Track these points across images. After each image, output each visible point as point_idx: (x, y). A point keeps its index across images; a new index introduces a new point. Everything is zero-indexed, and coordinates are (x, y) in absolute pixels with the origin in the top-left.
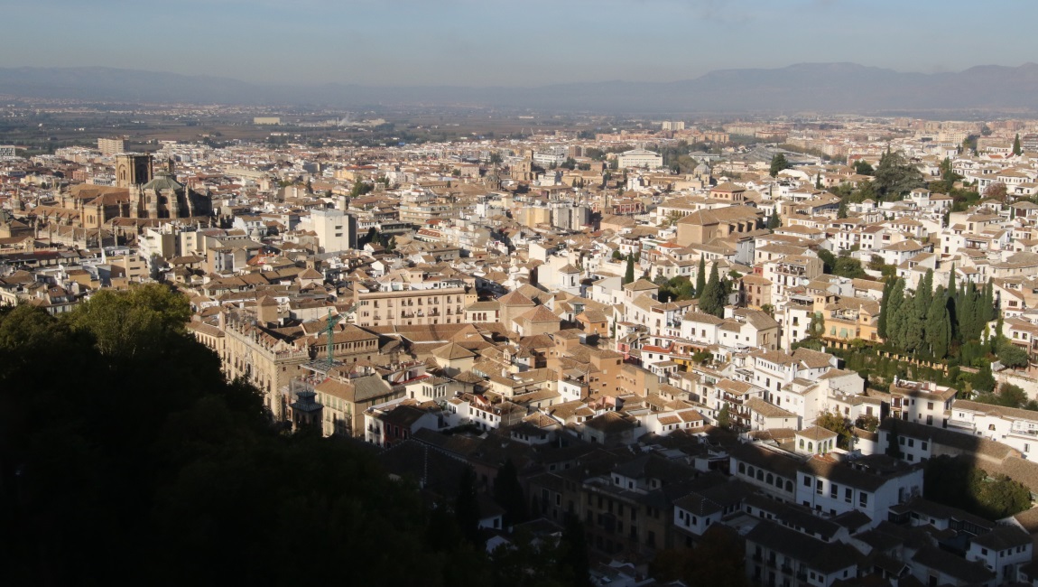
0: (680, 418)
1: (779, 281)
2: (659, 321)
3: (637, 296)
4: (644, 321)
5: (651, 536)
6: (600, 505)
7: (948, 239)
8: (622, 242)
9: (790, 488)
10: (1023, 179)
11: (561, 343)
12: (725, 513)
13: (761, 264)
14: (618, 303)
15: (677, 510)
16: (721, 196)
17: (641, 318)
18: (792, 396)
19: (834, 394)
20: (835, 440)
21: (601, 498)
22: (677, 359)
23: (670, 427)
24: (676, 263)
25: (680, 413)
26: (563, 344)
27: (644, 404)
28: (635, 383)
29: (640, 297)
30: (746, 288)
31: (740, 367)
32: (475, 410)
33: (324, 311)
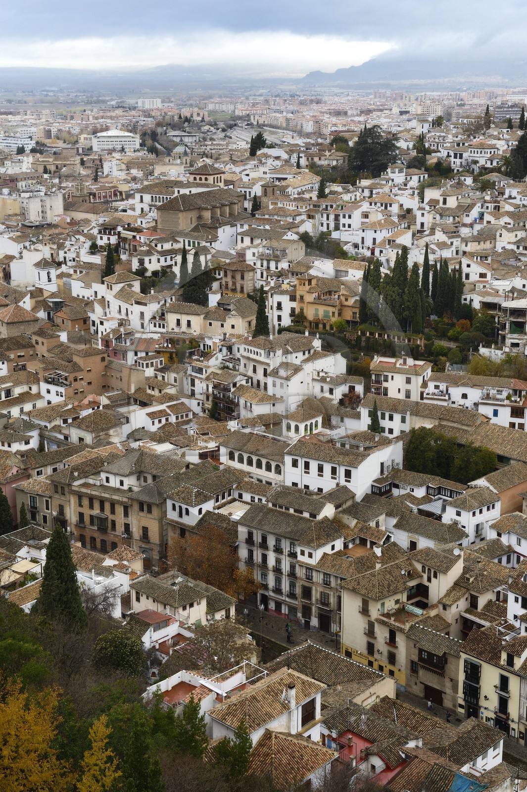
0: (168, 411)
1: (262, 266)
2: (142, 314)
3: (118, 289)
4: (127, 314)
5: (145, 530)
6: (91, 507)
7: (423, 215)
8: (100, 232)
9: (278, 471)
10: (493, 151)
11: (40, 343)
12: (217, 501)
13: (244, 249)
14: (99, 297)
15: (169, 503)
16: (201, 179)
17: (124, 312)
18: (278, 381)
19: (318, 375)
20: (320, 420)
21: (91, 499)
22: (163, 352)
23: (160, 421)
24: (158, 252)
25: (168, 407)
26: (43, 344)
27: (132, 400)
28: (121, 380)
29: (122, 290)
30: (229, 274)
31: (227, 356)
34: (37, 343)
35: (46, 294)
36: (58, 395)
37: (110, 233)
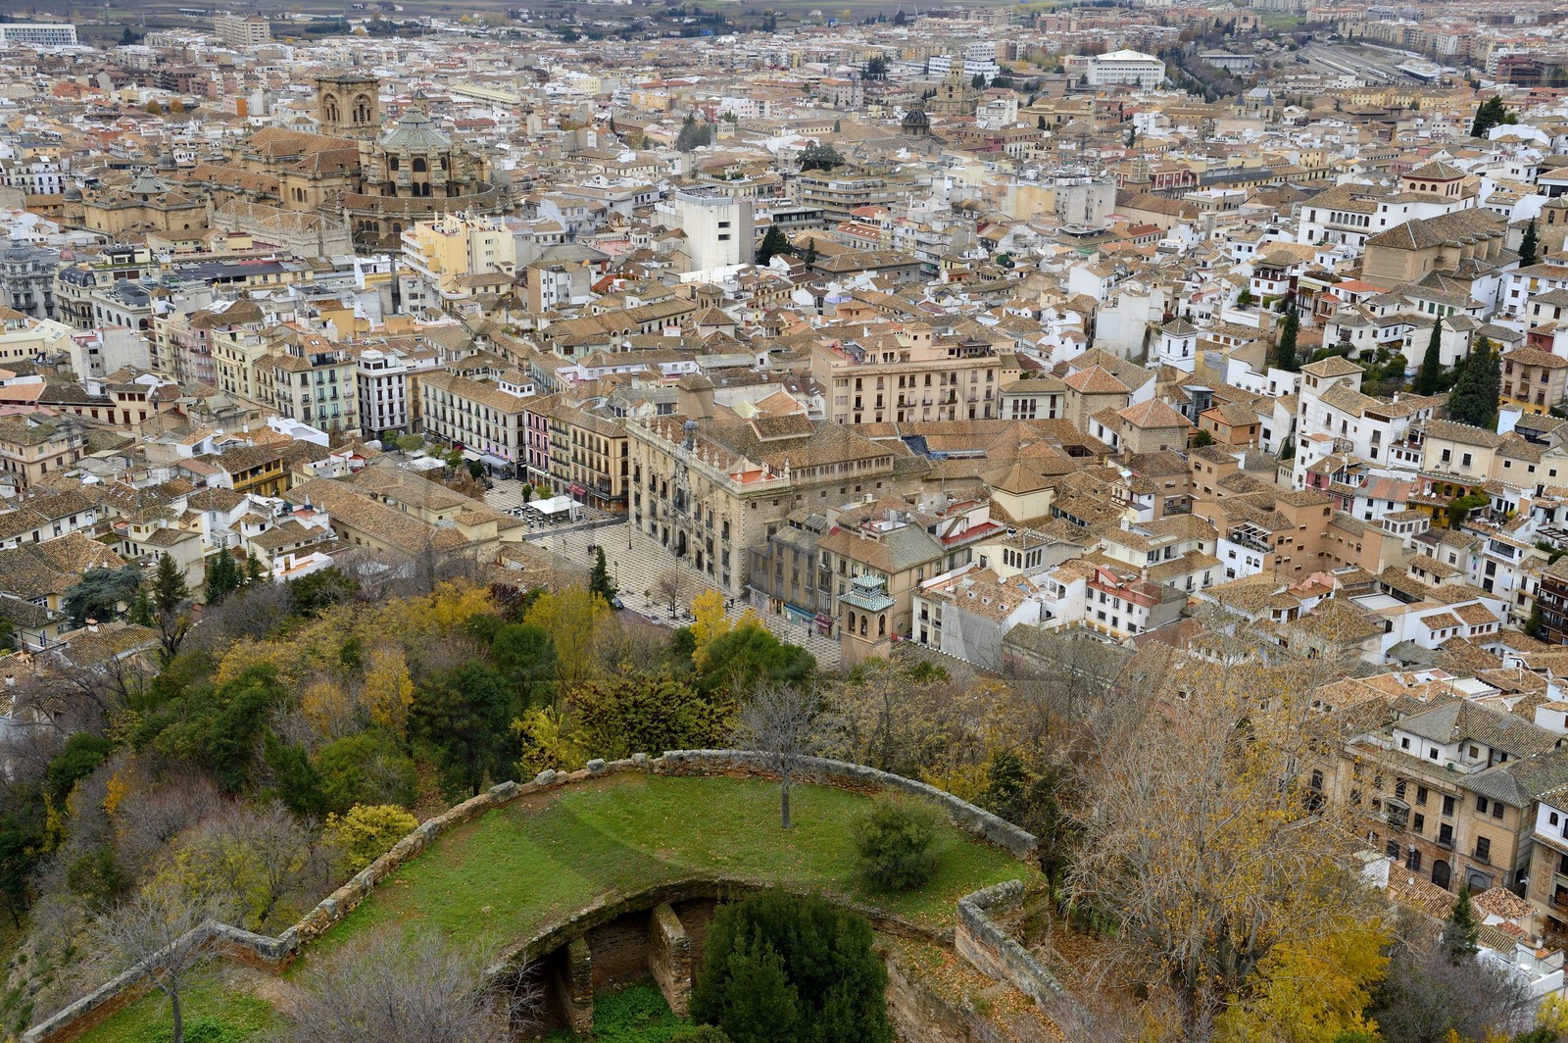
0: (1458, 617)
2: (1377, 435)
3: (1328, 386)
4: (1344, 431)
8: (1256, 274)
11: (1204, 469)
15: (1543, 810)
16: (1423, 187)
17: (1337, 424)
22: (1422, 505)
23: (1443, 633)
24: (1375, 319)
25: (1459, 610)
26: (1210, 470)
27: (1378, 586)
28: (1359, 549)
29: (1332, 388)
30: (1517, 371)
31: (1544, 524)
32: (1097, 593)
33: (764, 392)
34: (1198, 467)
35: (1180, 377)
36: (1249, 563)
37: (1274, 278)
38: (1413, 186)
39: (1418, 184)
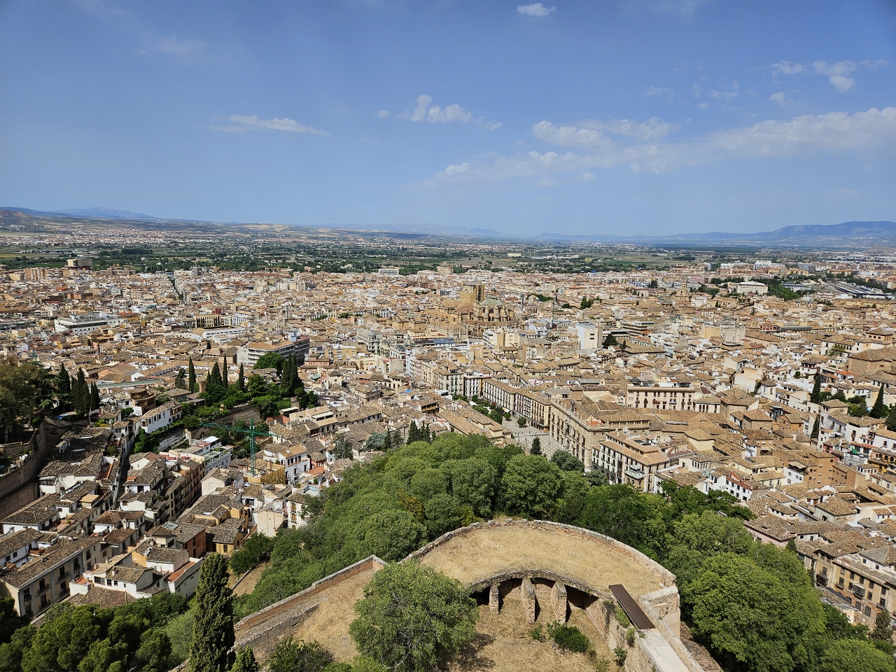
0: (890, 511)
2: (854, 432)
4: (840, 430)
6: (852, 578)
8: (802, 365)
17: (837, 427)
21: (852, 572)
23: (883, 517)
24: (854, 387)
27: (854, 494)
28: (846, 478)
32: (730, 483)
33: (603, 394)
34: (776, 438)
35: (769, 402)
36: (797, 478)
37: (810, 367)
38: (870, 337)
39: (873, 336)
